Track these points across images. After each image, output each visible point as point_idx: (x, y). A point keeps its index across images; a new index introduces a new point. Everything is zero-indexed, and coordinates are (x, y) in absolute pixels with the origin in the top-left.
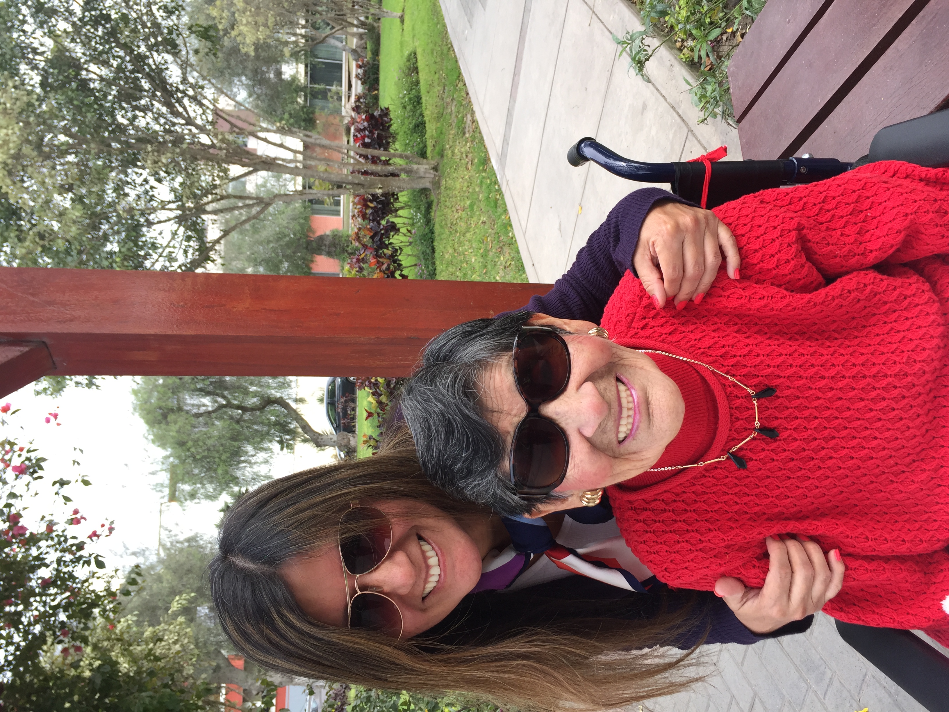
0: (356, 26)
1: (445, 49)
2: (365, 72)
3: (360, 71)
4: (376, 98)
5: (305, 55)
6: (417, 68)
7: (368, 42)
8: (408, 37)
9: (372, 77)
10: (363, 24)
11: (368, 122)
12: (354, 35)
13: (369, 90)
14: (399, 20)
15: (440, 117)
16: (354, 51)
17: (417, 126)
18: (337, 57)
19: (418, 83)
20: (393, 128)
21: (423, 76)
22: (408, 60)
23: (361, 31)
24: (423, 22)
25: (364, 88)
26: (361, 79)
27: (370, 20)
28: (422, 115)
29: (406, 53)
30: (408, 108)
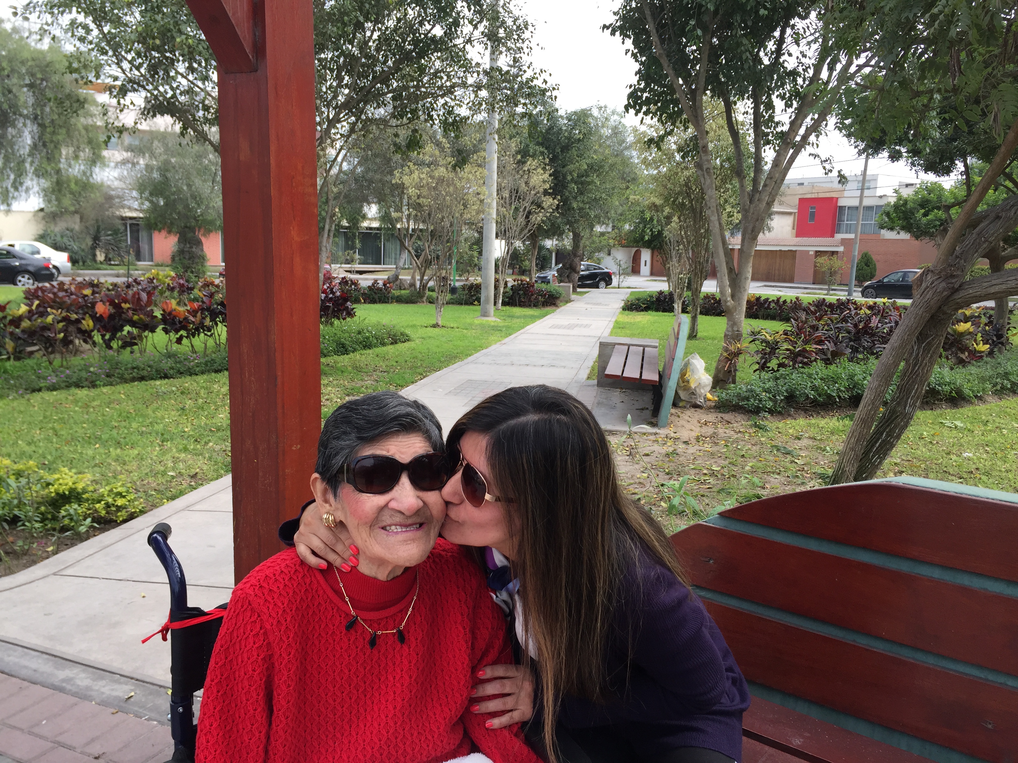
0: (421, 280)
1: (420, 370)
2: (380, 289)
3: (381, 283)
4: (357, 301)
5: (389, 229)
6: (396, 343)
7: (408, 292)
8: (422, 332)
9: (376, 297)
10: (424, 286)
11: (341, 296)
12: (413, 278)
13: (364, 294)
14: (434, 322)
15: (358, 369)
16: (396, 277)
17: (343, 346)
18: (387, 260)
19: (384, 344)
20: (336, 322)
21: (390, 349)
22: (402, 334)
23: (418, 284)
24: (438, 347)
25: (365, 289)
26: (373, 285)
27: (428, 293)
28: (354, 350)
29: (408, 331)
30: (360, 336)
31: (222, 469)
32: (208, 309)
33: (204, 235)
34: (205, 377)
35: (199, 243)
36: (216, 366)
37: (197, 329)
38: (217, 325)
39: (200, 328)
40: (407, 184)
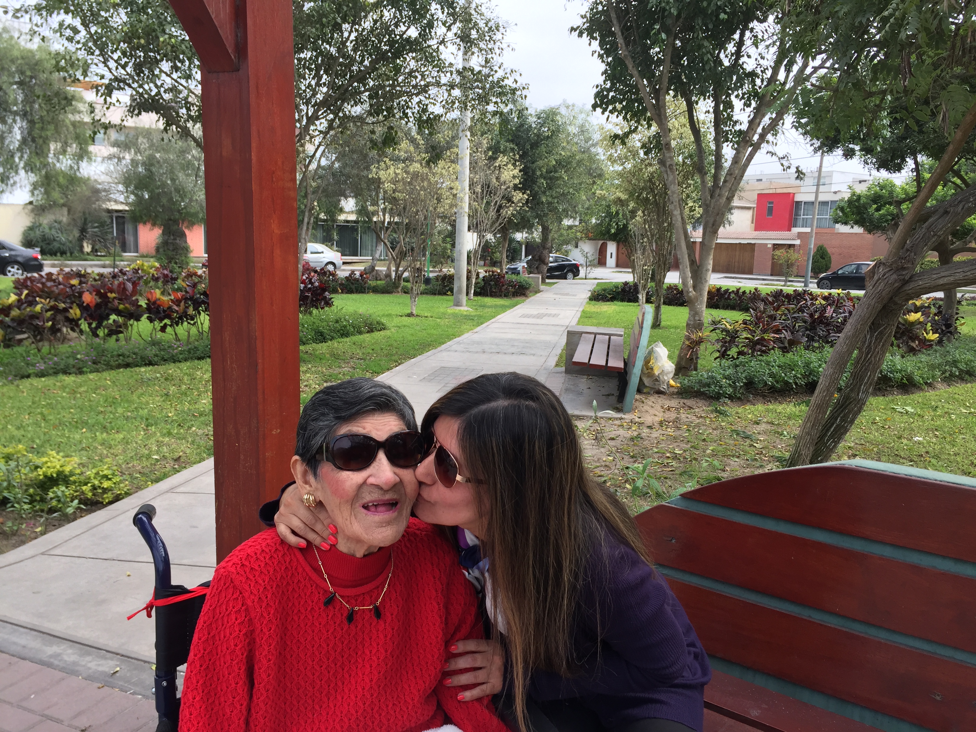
0: (397, 271)
1: (395, 358)
2: (357, 280)
3: (358, 274)
4: (335, 291)
5: (365, 222)
6: (372, 331)
7: (383, 282)
8: (397, 321)
9: (353, 287)
10: (399, 277)
11: (319, 286)
12: (389, 269)
13: (342, 284)
14: (409, 312)
15: (335, 356)
16: (373, 268)
17: (322, 334)
18: (364, 251)
19: (360, 333)
20: (315, 311)
21: (367, 337)
22: (378, 323)
23: (393, 274)
24: (412, 335)
25: (342, 279)
26: (350, 275)
27: (403, 284)
28: (332, 339)
29: (384, 320)
30: (337, 325)
31: (205, 452)
32: (191, 299)
33: (188, 227)
34: (188, 364)
35: (183, 235)
36: (199, 353)
37: (181, 318)
38: (200, 314)
39: (184, 317)
40: (383, 179)
